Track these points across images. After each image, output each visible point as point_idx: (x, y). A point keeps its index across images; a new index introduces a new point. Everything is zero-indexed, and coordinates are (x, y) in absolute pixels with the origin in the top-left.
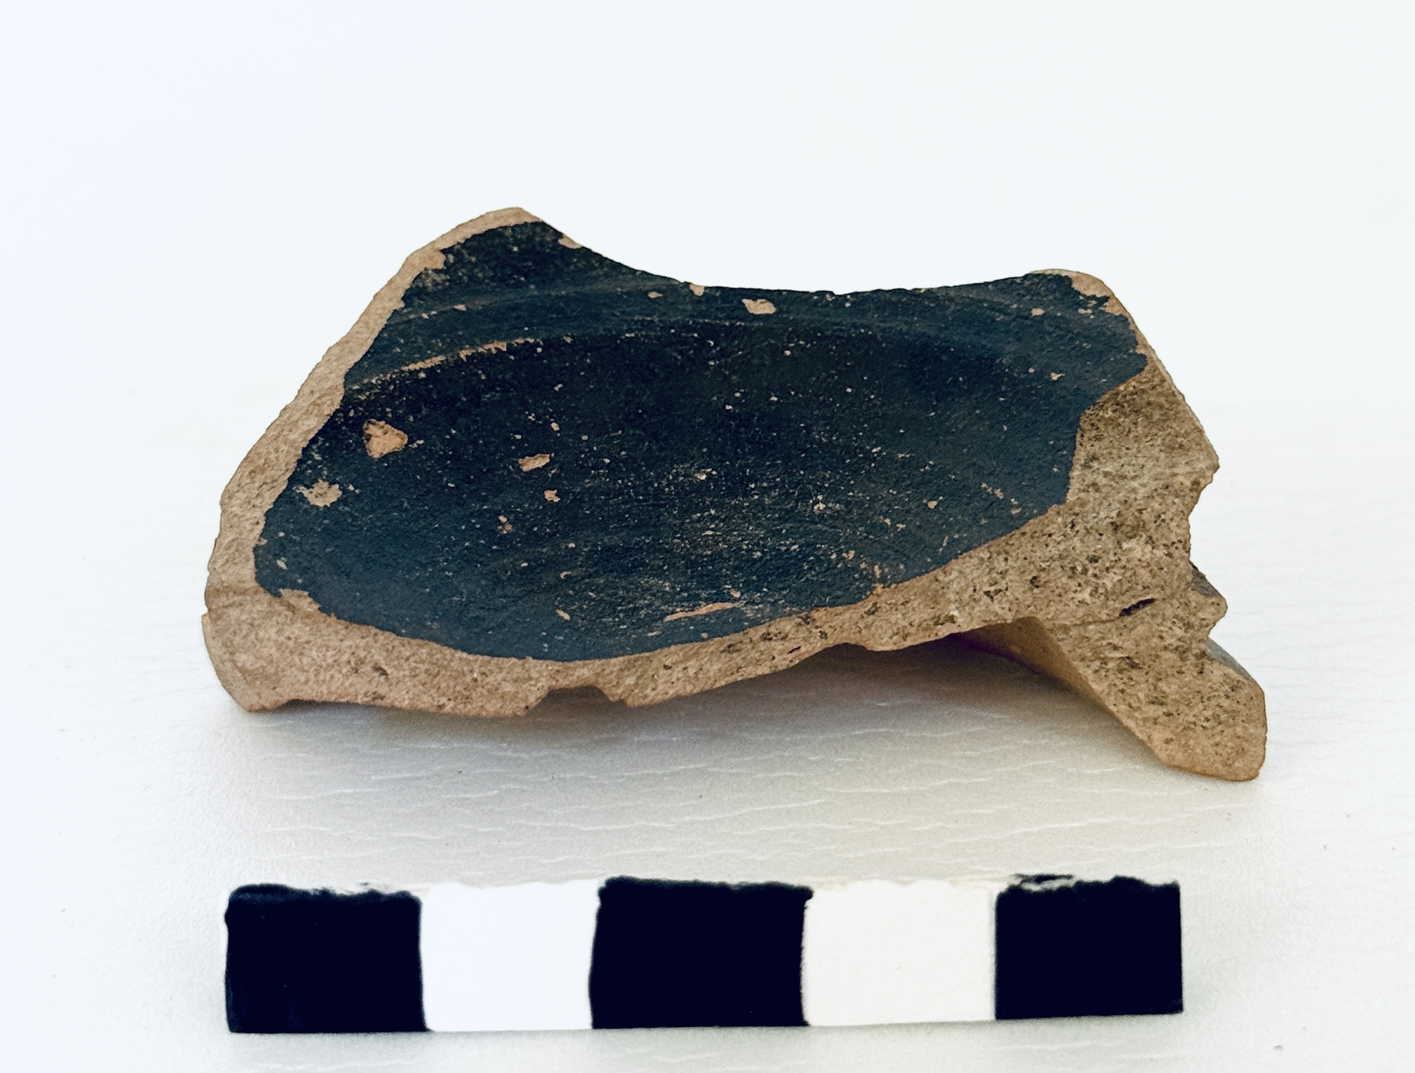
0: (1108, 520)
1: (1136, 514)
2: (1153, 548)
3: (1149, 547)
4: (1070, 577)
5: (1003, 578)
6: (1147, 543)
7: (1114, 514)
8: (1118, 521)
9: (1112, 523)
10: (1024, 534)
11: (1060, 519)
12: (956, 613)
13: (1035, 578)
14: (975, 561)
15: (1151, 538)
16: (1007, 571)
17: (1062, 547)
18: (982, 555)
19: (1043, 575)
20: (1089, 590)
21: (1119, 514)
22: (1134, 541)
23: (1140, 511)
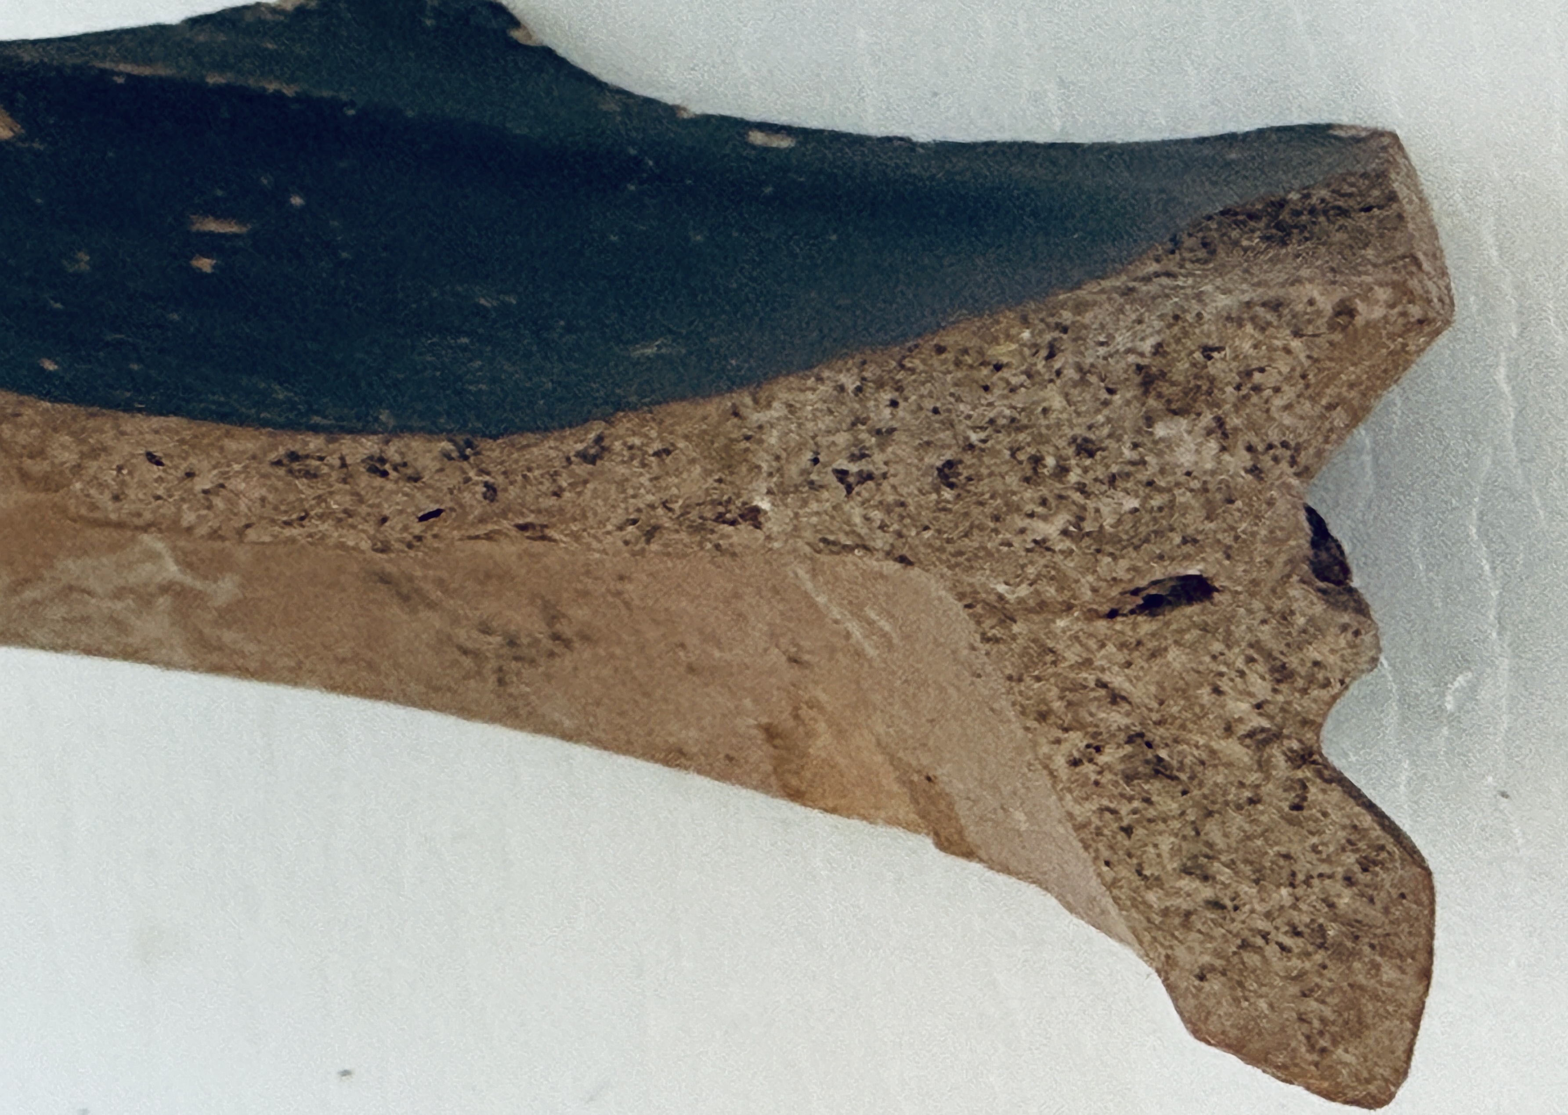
0: (1132, 358)
1: (1198, 355)
2: (1223, 449)
3: (1213, 445)
4: (1027, 480)
5: (882, 447)
6: (1209, 432)
7: (1147, 346)
8: (1156, 365)
9: (1139, 368)
10: (940, 350)
11: (1026, 335)
12: (765, 504)
13: (950, 464)
14: (825, 389)
15: (1220, 422)
16: (891, 431)
17: (1019, 400)
18: (843, 378)
19: (968, 458)
20: (1061, 520)
21: (1159, 349)
22: (1183, 423)
23: (1208, 351)
